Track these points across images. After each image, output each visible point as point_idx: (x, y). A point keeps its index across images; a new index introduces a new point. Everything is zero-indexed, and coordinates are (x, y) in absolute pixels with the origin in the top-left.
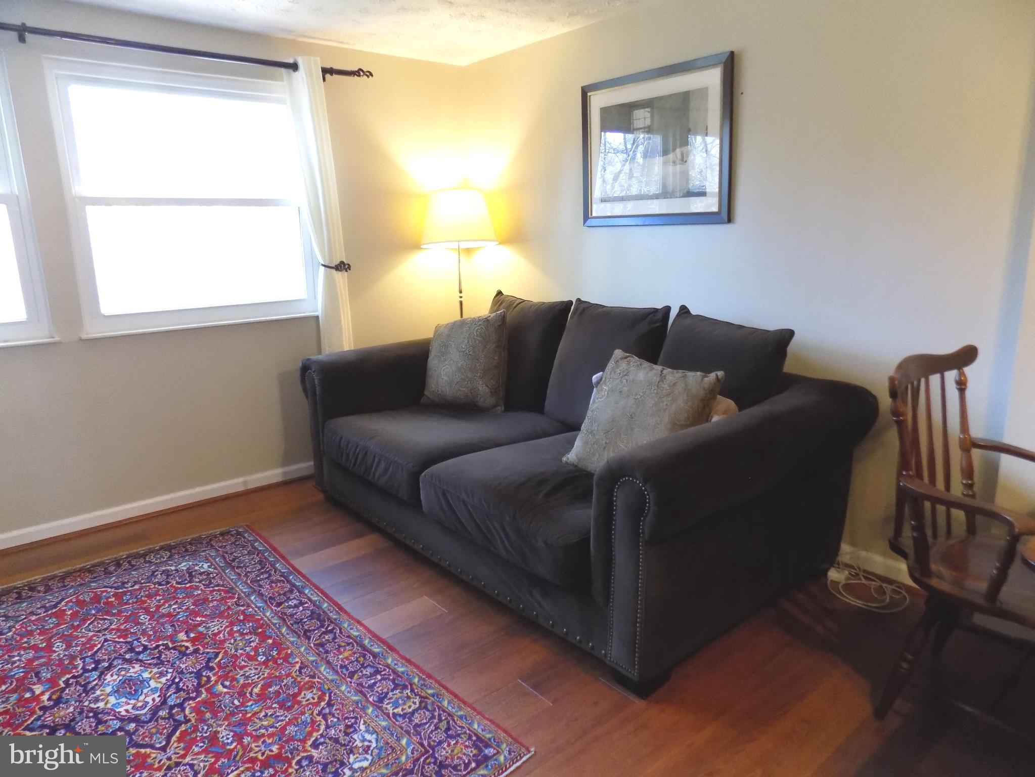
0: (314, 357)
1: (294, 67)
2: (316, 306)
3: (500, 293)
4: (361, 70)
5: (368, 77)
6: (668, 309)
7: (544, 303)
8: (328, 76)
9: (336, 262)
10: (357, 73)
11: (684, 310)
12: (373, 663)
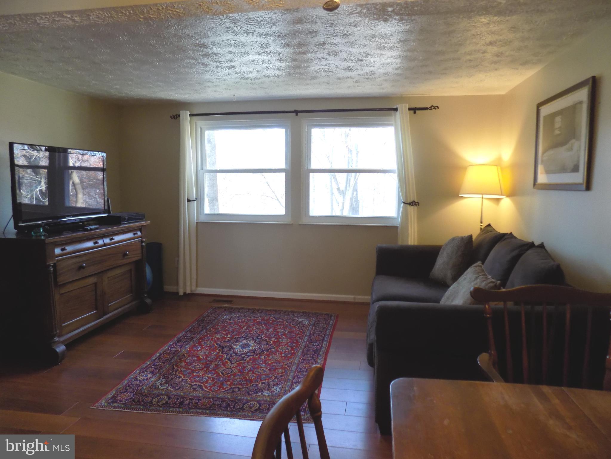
1: (396, 110)
2: (397, 222)
3: (489, 225)
4: (433, 106)
5: (436, 109)
10: (430, 108)
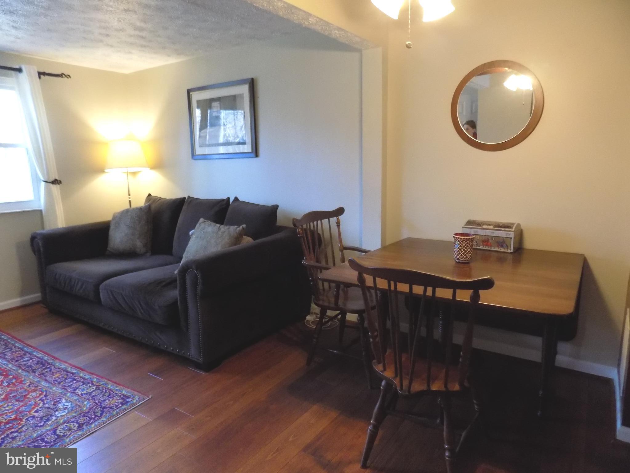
0: (40, 231)
1: (20, 71)
2: (41, 204)
3: (150, 195)
4: (63, 74)
5: (67, 77)
6: (228, 199)
7: (171, 199)
8: (42, 76)
9: (52, 179)
10: (61, 75)
11: (236, 199)
12: (72, 377)
